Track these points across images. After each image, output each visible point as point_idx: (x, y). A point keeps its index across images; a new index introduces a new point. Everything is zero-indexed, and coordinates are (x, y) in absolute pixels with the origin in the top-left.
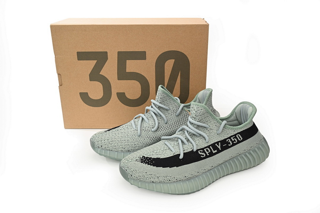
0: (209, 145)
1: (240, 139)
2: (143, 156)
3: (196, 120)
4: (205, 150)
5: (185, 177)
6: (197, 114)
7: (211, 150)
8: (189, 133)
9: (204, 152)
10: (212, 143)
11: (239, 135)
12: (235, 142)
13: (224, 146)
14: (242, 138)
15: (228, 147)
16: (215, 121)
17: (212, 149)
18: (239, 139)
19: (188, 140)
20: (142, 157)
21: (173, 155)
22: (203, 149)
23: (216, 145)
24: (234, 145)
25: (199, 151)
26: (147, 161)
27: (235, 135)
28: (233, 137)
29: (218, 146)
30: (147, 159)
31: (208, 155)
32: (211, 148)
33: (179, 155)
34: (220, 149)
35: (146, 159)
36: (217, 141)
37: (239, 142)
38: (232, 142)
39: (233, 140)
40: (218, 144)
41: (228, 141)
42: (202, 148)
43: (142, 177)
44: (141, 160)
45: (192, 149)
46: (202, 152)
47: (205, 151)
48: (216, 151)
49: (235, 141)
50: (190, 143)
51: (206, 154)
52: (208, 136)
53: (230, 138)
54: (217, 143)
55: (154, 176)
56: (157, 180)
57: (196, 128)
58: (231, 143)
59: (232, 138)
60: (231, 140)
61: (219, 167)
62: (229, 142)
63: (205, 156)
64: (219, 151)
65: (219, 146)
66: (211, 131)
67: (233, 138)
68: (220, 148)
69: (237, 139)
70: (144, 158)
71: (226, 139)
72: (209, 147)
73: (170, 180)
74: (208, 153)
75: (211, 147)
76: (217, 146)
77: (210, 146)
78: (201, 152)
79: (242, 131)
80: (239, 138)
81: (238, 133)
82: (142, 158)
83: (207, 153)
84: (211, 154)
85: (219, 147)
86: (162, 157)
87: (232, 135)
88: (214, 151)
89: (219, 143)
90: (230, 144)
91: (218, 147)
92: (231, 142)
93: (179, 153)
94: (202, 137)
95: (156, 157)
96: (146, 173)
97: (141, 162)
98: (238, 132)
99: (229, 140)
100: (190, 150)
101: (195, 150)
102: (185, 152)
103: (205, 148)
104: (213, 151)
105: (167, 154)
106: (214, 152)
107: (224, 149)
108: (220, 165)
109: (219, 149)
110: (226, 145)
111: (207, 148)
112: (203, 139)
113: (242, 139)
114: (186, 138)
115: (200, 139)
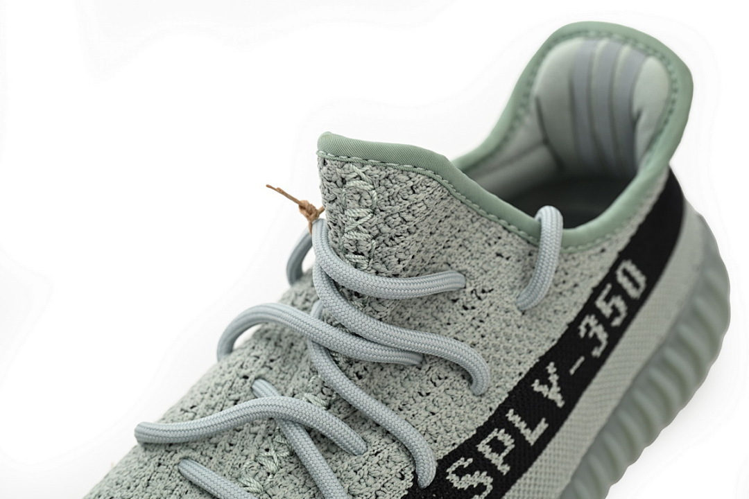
0: (495, 406)
3: (382, 268)
4: (483, 447)
6: (385, 229)
7: (518, 430)
8: (342, 360)
9: (482, 464)
10: (510, 387)
13: (572, 371)
17: (523, 425)
22: (469, 448)
25: (449, 470)
28: (605, 292)
29: (544, 389)
36: (530, 362)
41: (587, 334)
42: (459, 441)
45: (409, 477)
46: (470, 470)
47: (481, 455)
48: (542, 426)
52: (473, 345)
62: (591, 334)
63: (490, 488)
66: (482, 307)
74: (506, 460)
75: (511, 416)
76: (540, 393)
77: (503, 409)
78: (460, 472)
83: (497, 460)
87: (596, 283)
89: (551, 368)
91: (551, 397)
94: (438, 369)
98: (620, 247)
101: (428, 475)
103: (482, 432)
106: (532, 437)
109: (553, 403)
110: (582, 359)
111: (494, 434)
112: (451, 375)
114: (336, 402)
115: (428, 387)
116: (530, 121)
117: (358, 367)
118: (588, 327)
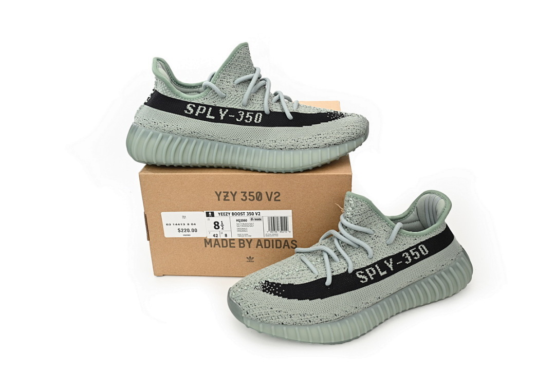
0: (373, 263)
1: (425, 252)
2: (266, 281)
3: (352, 222)
4: (367, 270)
5: (336, 315)
6: (354, 213)
7: (378, 270)
8: (340, 242)
9: (365, 274)
10: (379, 260)
11: (423, 246)
12: (417, 257)
13: (397, 263)
14: (427, 251)
15: (404, 266)
16: (383, 224)
17: (379, 270)
18: (423, 253)
19: (339, 255)
20: (264, 282)
21: (316, 279)
22: (363, 269)
23: (385, 262)
24: (414, 262)
25: (357, 272)
26: (272, 289)
27: (417, 246)
28: (413, 249)
29: (388, 264)
30: (273, 286)
31: (372, 278)
32: (376, 268)
33: (325, 279)
34: (392, 270)
35: (271, 286)
36: (386, 256)
37: (423, 257)
38: (412, 257)
39: (413, 254)
40: (388, 262)
41: (404, 257)
42: (362, 267)
43: (264, 315)
44: (264, 287)
45: (346, 269)
46: (363, 274)
48: (385, 273)
49: (416, 255)
50: (342, 260)
51: (368, 277)
52: (372, 248)
53: (407, 251)
54: (387, 259)
55: (285, 313)
56: (288, 320)
57: (353, 235)
58: (410, 260)
59: (410, 251)
60: (410, 254)
61: (390, 299)
62: (406, 257)
63: (366, 281)
64: (390, 273)
65: (390, 264)
66: (377, 240)
67: (414, 251)
68: (392, 268)
69: (420, 253)
70: (268, 285)
71: (401, 253)
72: (373, 265)
73: (310, 321)
74: (373, 276)
75: (376, 266)
76: (386, 264)
77: (375, 264)
78: (360, 274)
79: (427, 239)
80: (422, 251)
81: (421, 243)
82: (265, 284)
83: (370, 275)
84: (378, 278)
85: (390, 266)
86: (297, 282)
87: (411, 246)
88: (382, 272)
89: (391, 260)
90: (408, 261)
92: (409, 258)
93: (325, 277)
94: (362, 250)
95: (287, 283)
96: (271, 308)
97: (264, 291)
98: (422, 241)
99: (407, 254)
100: (343, 271)
101: (350, 271)
102: (334, 274)
103: (368, 267)
104: (380, 272)
105: (305, 278)
106: (382, 274)
107: (397, 269)
108: (391, 295)
109: (390, 268)
110: (402, 262)
111: (371, 268)
112: (364, 252)
113: (427, 253)
114: (336, 251)
115: (358, 253)
116: (414, 213)
117: (343, 244)
118: (405, 255)
